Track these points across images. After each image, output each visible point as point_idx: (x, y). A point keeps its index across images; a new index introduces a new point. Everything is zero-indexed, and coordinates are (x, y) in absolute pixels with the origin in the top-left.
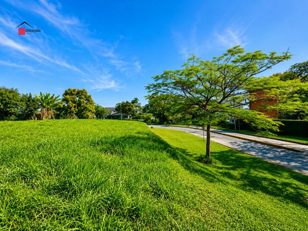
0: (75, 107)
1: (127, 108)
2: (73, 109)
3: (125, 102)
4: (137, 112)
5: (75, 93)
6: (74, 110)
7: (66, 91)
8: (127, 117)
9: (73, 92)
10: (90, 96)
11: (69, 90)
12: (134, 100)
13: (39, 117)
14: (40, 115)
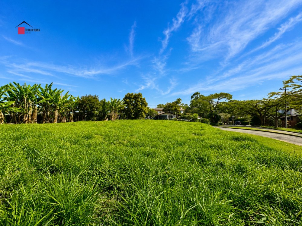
0: (133, 109)
1: (174, 108)
2: (132, 110)
3: (171, 103)
4: (181, 112)
5: (133, 97)
6: (133, 112)
7: (126, 96)
8: (172, 117)
9: (131, 97)
10: (144, 99)
11: (128, 94)
12: (177, 101)
13: (109, 118)
14: (110, 116)
